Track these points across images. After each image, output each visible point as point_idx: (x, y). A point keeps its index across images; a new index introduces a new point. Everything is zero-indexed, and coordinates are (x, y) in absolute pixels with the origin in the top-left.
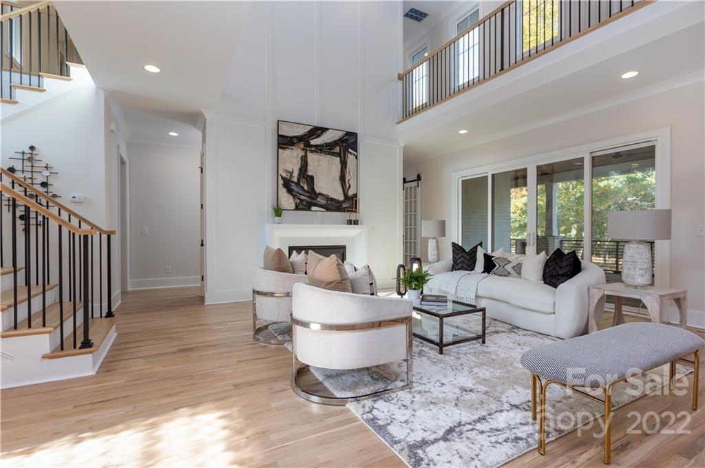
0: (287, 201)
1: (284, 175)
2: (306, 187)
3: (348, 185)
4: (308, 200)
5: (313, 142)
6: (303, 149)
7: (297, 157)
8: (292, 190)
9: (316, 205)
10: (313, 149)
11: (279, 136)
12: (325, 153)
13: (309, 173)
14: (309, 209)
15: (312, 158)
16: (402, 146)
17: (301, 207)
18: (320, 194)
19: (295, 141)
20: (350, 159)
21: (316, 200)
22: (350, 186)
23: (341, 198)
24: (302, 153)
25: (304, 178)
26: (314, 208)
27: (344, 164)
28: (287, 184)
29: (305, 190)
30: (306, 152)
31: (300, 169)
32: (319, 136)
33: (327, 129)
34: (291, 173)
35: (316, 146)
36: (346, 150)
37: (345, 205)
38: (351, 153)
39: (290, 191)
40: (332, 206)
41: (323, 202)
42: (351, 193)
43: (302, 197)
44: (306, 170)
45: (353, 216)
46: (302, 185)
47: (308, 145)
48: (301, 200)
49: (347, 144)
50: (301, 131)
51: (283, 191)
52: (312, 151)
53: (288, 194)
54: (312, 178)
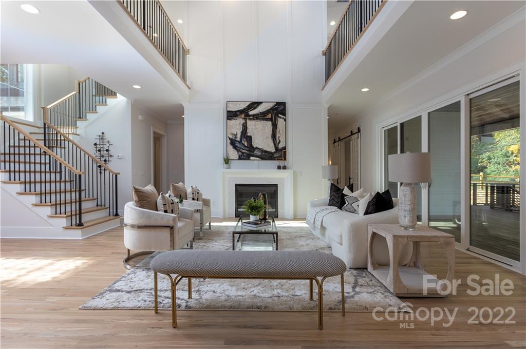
0: (234, 154)
1: (231, 137)
2: (246, 144)
3: (278, 141)
4: (248, 152)
5: (251, 113)
6: (244, 118)
7: (240, 124)
8: (237, 147)
9: (253, 156)
10: (251, 118)
11: (228, 112)
12: (260, 119)
13: (249, 134)
14: (248, 159)
15: (250, 124)
16: (327, 106)
17: (243, 157)
18: (256, 148)
19: (238, 113)
20: (280, 122)
21: (253, 152)
22: (280, 141)
23: (273, 150)
24: (243, 121)
25: (245, 138)
26: (252, 158)
27: (275, 126)
28: (233, 142)
29: (245, 146)
30: (246, 120)
31: (242, 132)
32: (255, 108)
33: (261, 103)
34: (236, 135)
35: (253, 115)
36: (276, 115)
37: (276, 155)
38: (280, 117)
39: (235, 147)
40: (266, 156)
41: (259, 154)
42: (280, 146)
43: (243, 151)
44: (246, 132)
45: (282, 163)
46: (243, 142)
47: (247, 115)
48: (243, 153)
49: (278, 110)
50: (242, 106)
51: (230, 147)
52: (250, 119)
53: (233, 149)
54: (250, 137)
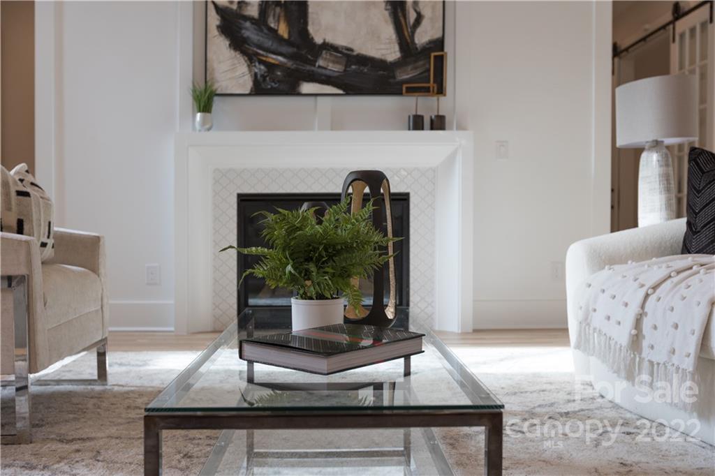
0: (234, 72)
2: (283, 30)
3: (412, 16)
4: (290, 64)
8: (246, 41)
9: (312, 78)
14: (292, 91)
17: (269, 84)
18: (326, 46)
21: (313, 63)
22: (420, 17)
23: (391, 53)
25: (278, 3)
26: (307, 88)
28: (231, 24)
29: (281, 40)
37: (403, 75)
39: (239, 44)
40: (364, 78)
41: (335, 68)
42: (423, 36)
43: (273, 58)
45: (425, 105)
46: (272, 24)
48: (271, 67)
51: (220, 46)
53: (232, 53)
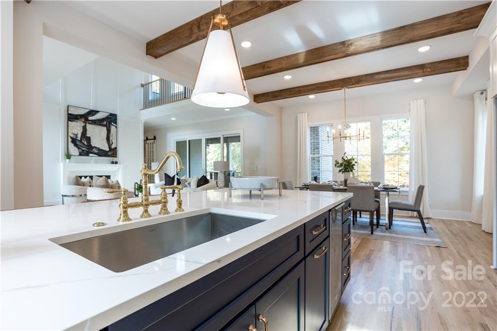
0: (74, 150)
1: (72, 136)
2: (86, 143)
3: (111, 143)
4: (87, 150)
5: (90, 118)
6: (84, 122)
7: (80, 126)
8: (77, 144)
9: (92, 153)
10: (90, 122)
11: (69, 114)
12: (97, 124)
13: (88, 135)
14: (88, 155)
15: (89, 127)
16: (143, 122)
17: (83, 154)
18: (95, 147)
19: (79, 117)
20: (113, 128)
21: (92, 150)
22: (112, 143)
23: (107, 149)
24: (84, 124)
25: (84, 137)
26: (90, 155)
27: (109, 131)
28: (74, 141)
29: (85, 145)
30: (86, 124)
31: (82, 133)
32: (93, 115)
33: (99, 112)
34: (77, 135)
35: (92, 121)
36: (110, 124)
37: (110, 153)
38: (113, 125)
39: (76, 145)
40: (102, 153)
41: (96, 151)
42: (113, 147)
43: (83, 149)
44: (86, 134)
45: (115, 159)
46: (83, 142)
47: (87, 120)
48: (83, 150)
49: (110, 120)
50: (83, 112)
51: (71, 145)
52: (89, 123)
53: (74, 147)
54: (89, 138)
